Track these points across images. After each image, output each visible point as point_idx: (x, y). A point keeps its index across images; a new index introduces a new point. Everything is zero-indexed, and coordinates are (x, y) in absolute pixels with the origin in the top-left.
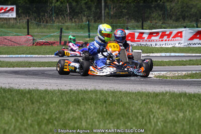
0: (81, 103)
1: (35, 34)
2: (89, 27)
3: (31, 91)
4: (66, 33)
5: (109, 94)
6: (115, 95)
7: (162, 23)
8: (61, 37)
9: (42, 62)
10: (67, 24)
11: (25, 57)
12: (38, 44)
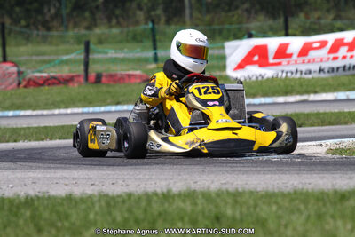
0: (159, 223)
1: (21, 59)
2: (154, 36)
3: (32, 200)
4: (99, 53)
5: (225, 201)
6: (239, 199)
7: (334, 19)
8: (86, 64)
9: (46, 127)
10: (97, 31)
12: (31, 83)
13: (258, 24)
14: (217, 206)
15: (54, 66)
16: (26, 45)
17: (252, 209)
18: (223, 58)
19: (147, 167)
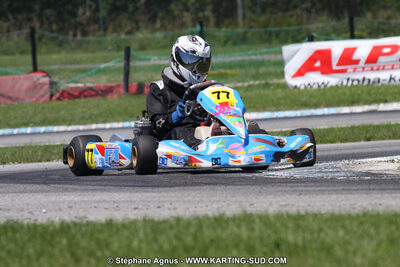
0: (212, 251)
1: (55, 67)
3: (68, 226)
4: (140, 60)
5: (287, 227)
6: (301, 222)
8: (127, 73)
10: (140, 35)
11: (31, 134)
12: (65, 95)
13: (320, 25)
14: (276, 232)
15: (91, 76)
16: (59, 52)
17: (316, 235)
18: (281, 64)
19: (197, 187)
